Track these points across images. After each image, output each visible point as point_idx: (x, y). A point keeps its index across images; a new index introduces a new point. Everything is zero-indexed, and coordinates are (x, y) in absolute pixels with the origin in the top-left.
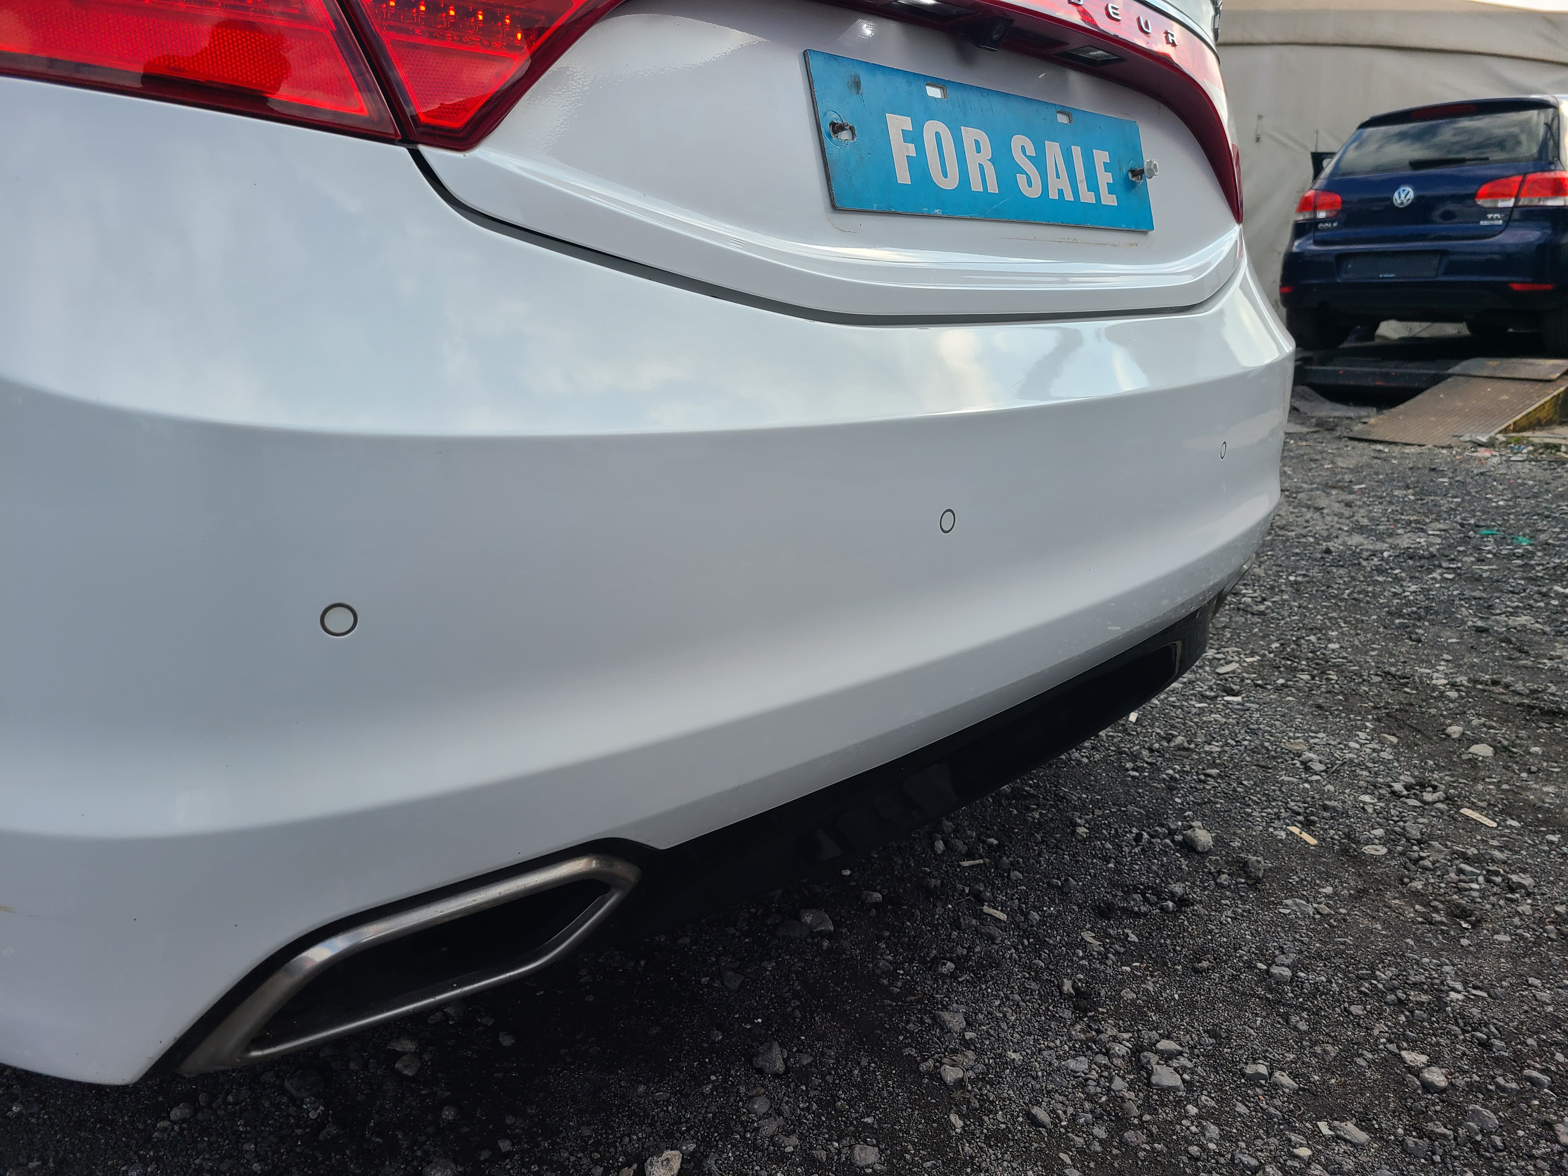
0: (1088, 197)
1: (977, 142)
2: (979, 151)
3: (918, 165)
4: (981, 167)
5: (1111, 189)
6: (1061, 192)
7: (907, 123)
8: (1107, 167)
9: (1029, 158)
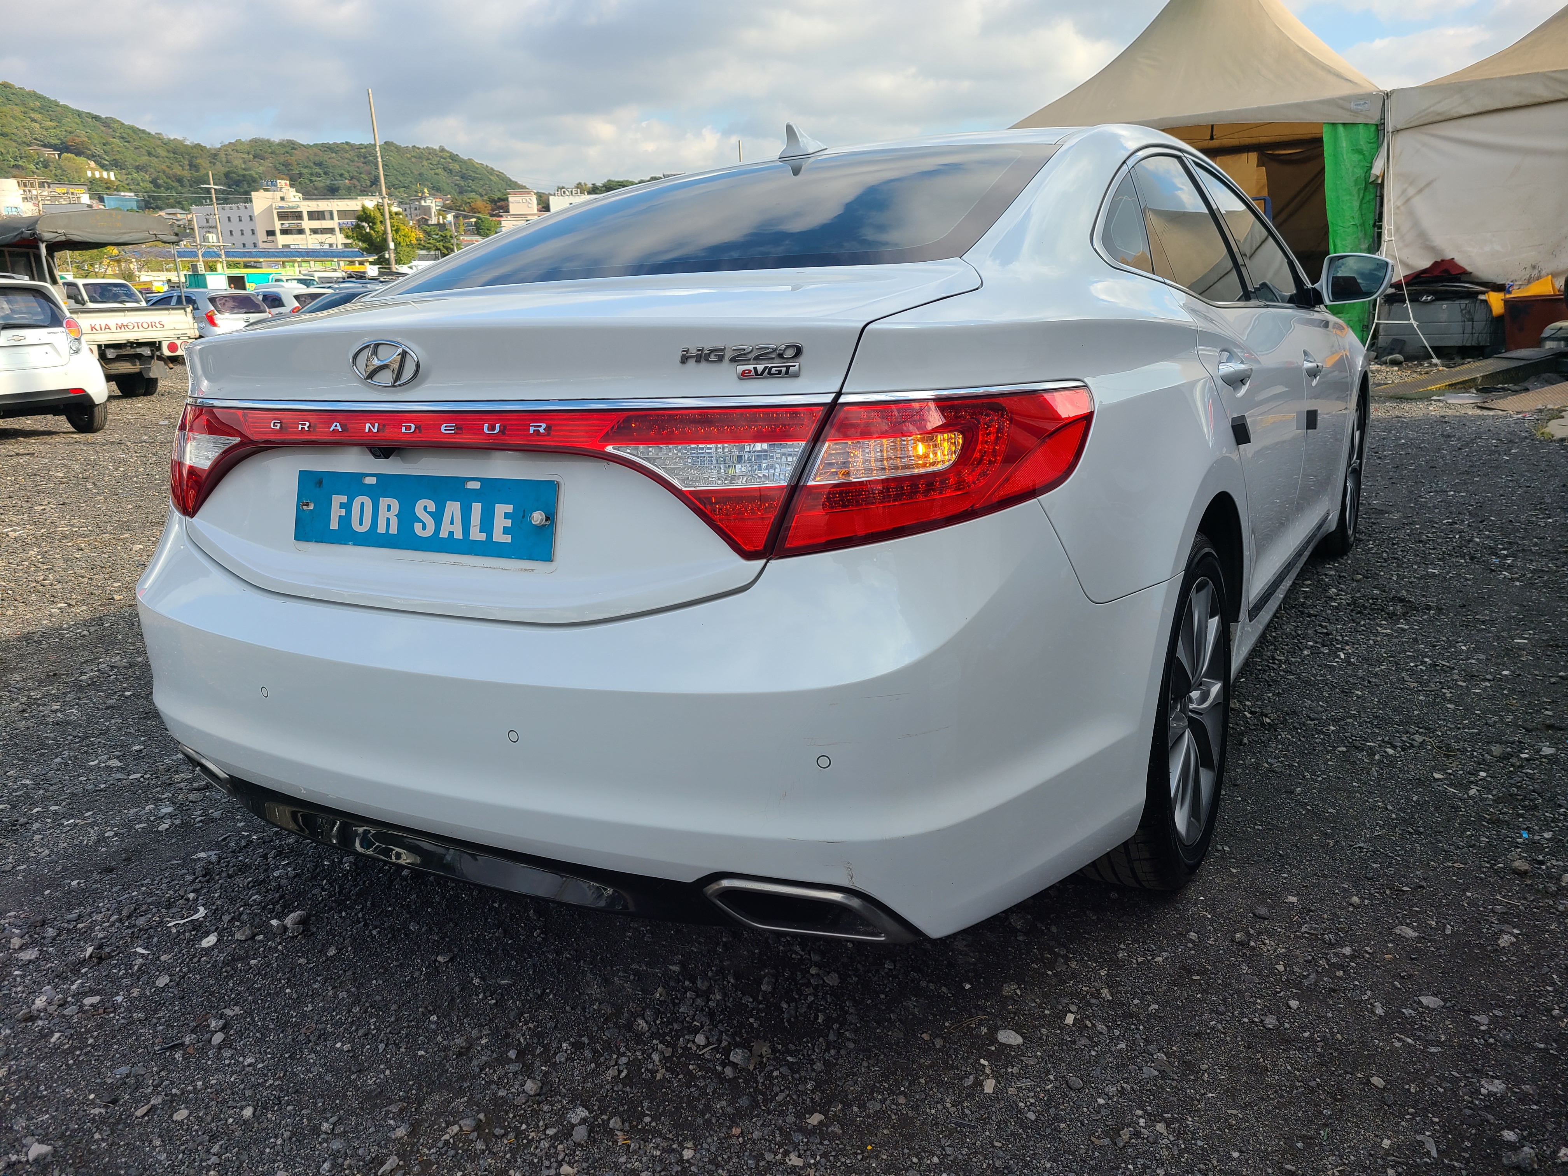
0: (476, 535)
1: (389, 506)
2: (389, 510)
3: (345, 521)
4: (388, 519)
5: (506, 531)
6: (451, 534)
7: (344, 499)
8: (507, 516)
9: (429, 513)
